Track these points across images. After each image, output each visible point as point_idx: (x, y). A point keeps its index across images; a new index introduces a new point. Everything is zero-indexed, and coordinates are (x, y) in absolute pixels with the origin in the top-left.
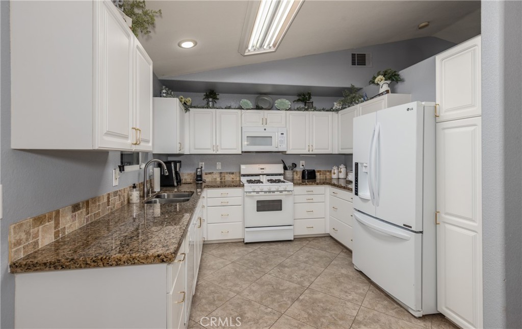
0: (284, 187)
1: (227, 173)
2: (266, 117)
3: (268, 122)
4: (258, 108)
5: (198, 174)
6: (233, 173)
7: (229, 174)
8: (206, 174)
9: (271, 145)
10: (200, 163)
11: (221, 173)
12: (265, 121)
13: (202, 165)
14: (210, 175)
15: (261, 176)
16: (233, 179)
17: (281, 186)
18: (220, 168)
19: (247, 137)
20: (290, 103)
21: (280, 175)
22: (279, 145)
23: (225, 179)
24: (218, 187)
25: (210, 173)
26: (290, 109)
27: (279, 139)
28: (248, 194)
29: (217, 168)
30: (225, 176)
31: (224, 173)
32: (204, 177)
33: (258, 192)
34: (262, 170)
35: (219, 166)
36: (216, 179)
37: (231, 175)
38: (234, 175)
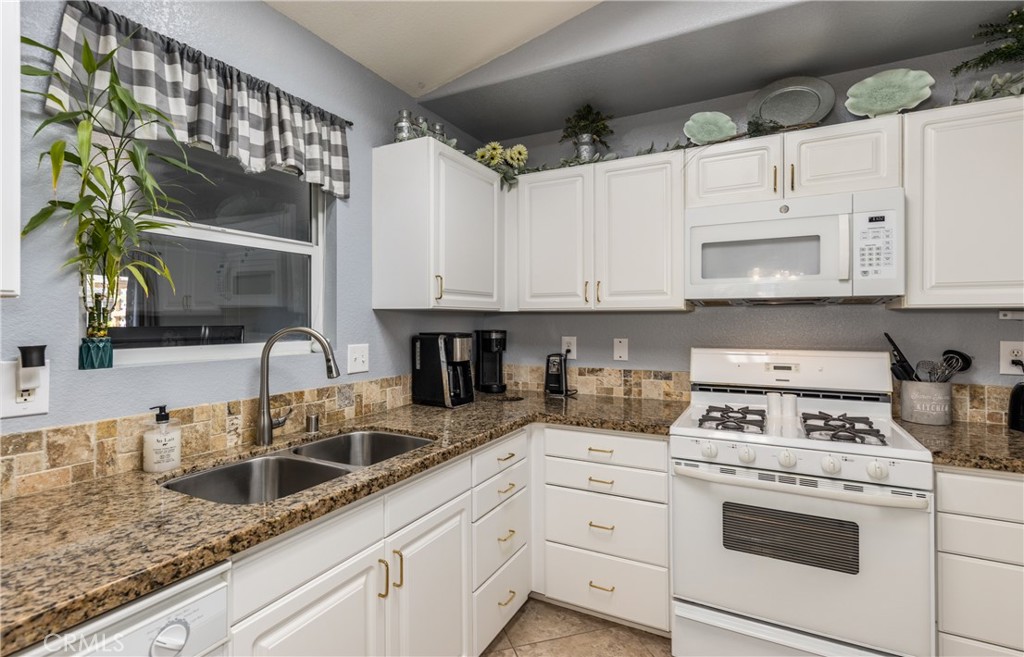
0: (873, 464)
1: (648, 374)
2: (791, 159)
3: (802, 178)
4: (757, 130)
5: (553, 370)
6: (668, 377)
7: (656, 377)
8: (581, 373)
9: (818, 272)
10: (565, 339)
11: (627, 373)
12: (787, 179)
13: (569, 344)
14: (592, 378)
15: (774, 396)
16: (667, 394)
17: (861, 459)
18: (625, 357)
19: (705, 246)
20: (930, 80)
21: (873, 397)
22: (858, 269)
23: (640, 393)
24: (578, 424)
25: (592, 371)
26: (926, 104)
27: (858, 244)
28: (683, 468)
29: (616, 357)
30: (639, 385)
31: (636, 372)
32: (575, 381)
33: (728, 469)
34: (782, 374)
35: (621, 351)
36: (610, 390)
37: (663, 383)
38: (671, 383)
